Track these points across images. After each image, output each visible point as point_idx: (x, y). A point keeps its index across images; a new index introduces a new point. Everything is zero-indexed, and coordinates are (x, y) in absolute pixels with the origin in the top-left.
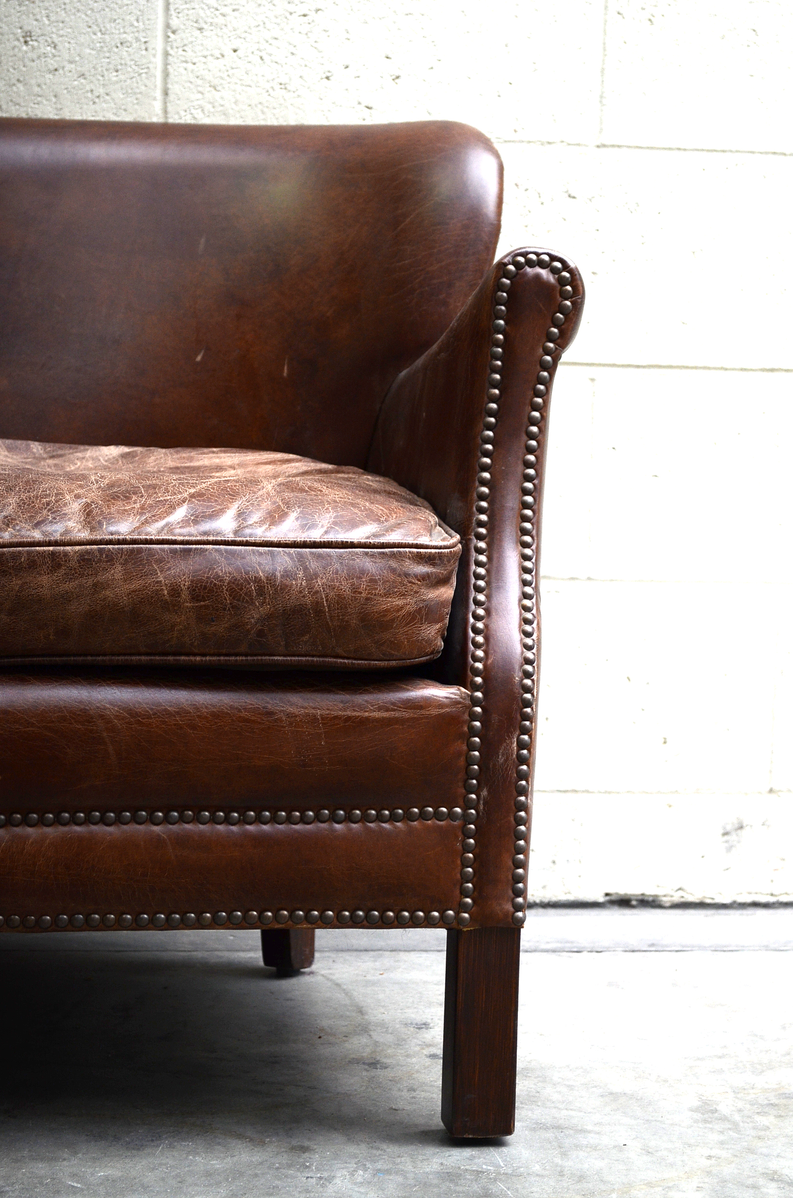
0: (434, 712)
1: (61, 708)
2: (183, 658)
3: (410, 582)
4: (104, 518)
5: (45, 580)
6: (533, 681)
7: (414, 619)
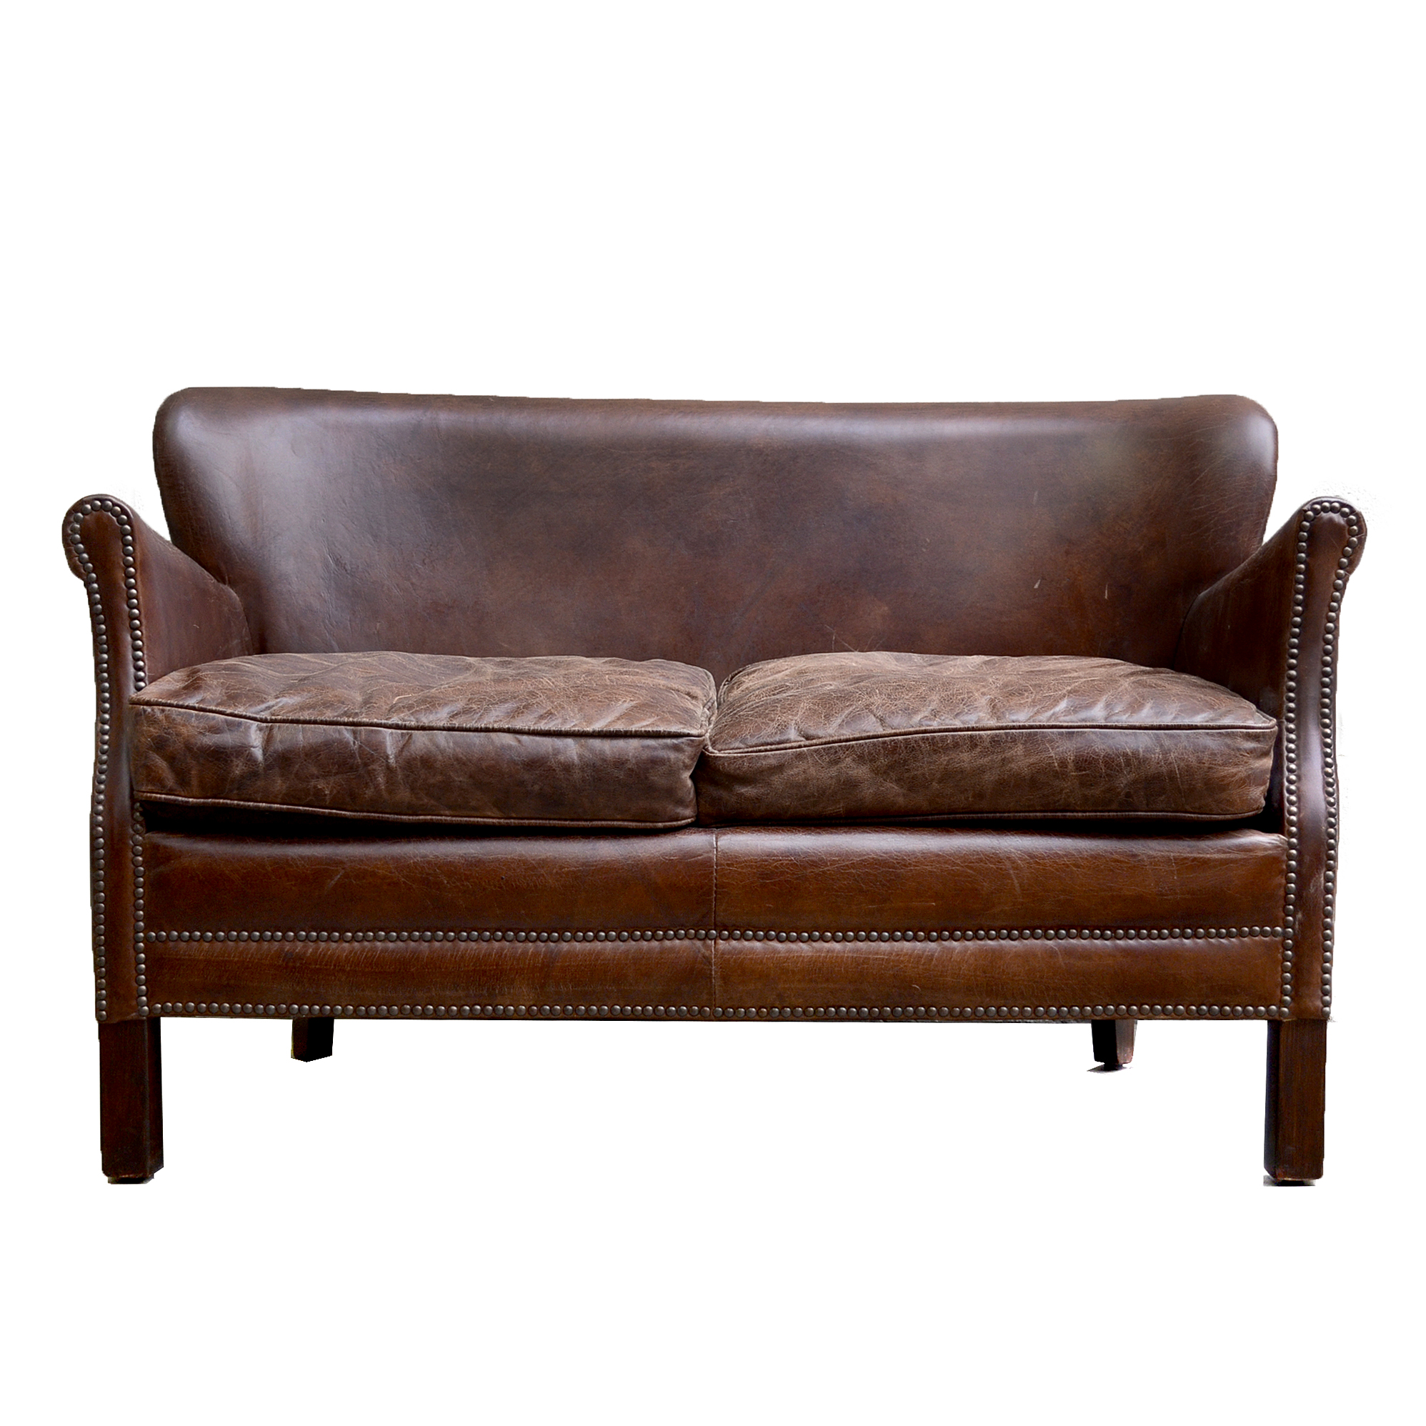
0: (1260, 854)
1: (978, 852)
2: (1068, 814)
3: (1241, 755)
4: (1006, 710)
5: (965, 756)
6: (1335, 829)
7: (1244, 783)
